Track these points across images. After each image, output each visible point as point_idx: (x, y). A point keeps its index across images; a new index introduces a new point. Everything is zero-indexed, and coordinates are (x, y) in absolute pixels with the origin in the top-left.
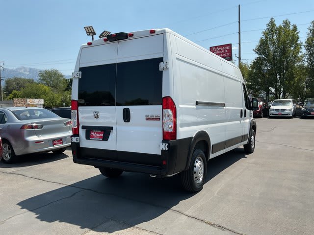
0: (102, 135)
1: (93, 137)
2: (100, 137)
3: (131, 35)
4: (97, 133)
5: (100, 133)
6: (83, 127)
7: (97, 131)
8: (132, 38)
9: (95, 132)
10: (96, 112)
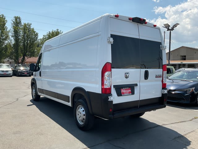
0: (130, 91)
1: (123, 93)
2: (129, 93)
4: (126, 90)
5: (128, 89)
6: (114, 86)
7: (126, 88)
9: (124, 89)
10: (127, 73)
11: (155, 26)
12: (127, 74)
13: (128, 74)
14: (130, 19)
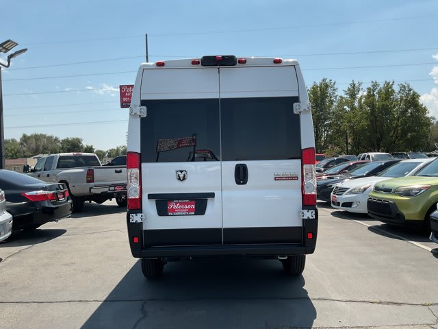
0: (193, 206)
1: (173, 210)
2: (190, 210)
3: (243, 62)
4: (181, 204)
5: (188, 204)
6: (151, 197)
7: (181, 201)
8: (244, 65)
9: (176, 204)
10: (181, 172)
11: (277, 62)
12: (179, 173)
13: (184, 173)
14: (195, 63)
